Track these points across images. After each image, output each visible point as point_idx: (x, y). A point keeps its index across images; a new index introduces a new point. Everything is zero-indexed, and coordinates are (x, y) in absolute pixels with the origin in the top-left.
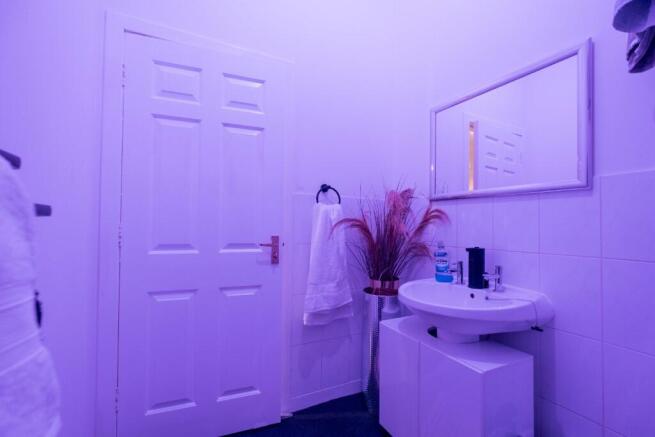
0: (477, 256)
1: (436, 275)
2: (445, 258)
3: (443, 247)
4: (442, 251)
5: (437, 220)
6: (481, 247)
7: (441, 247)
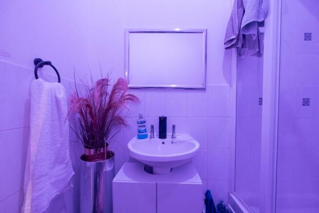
0: (163, 121)
1: (138, 135)
2: (143, 125)
3: (142, 118)
4: (142, 120)
5: (129, 101)
6: (165, 116)
7: (141, 117)
